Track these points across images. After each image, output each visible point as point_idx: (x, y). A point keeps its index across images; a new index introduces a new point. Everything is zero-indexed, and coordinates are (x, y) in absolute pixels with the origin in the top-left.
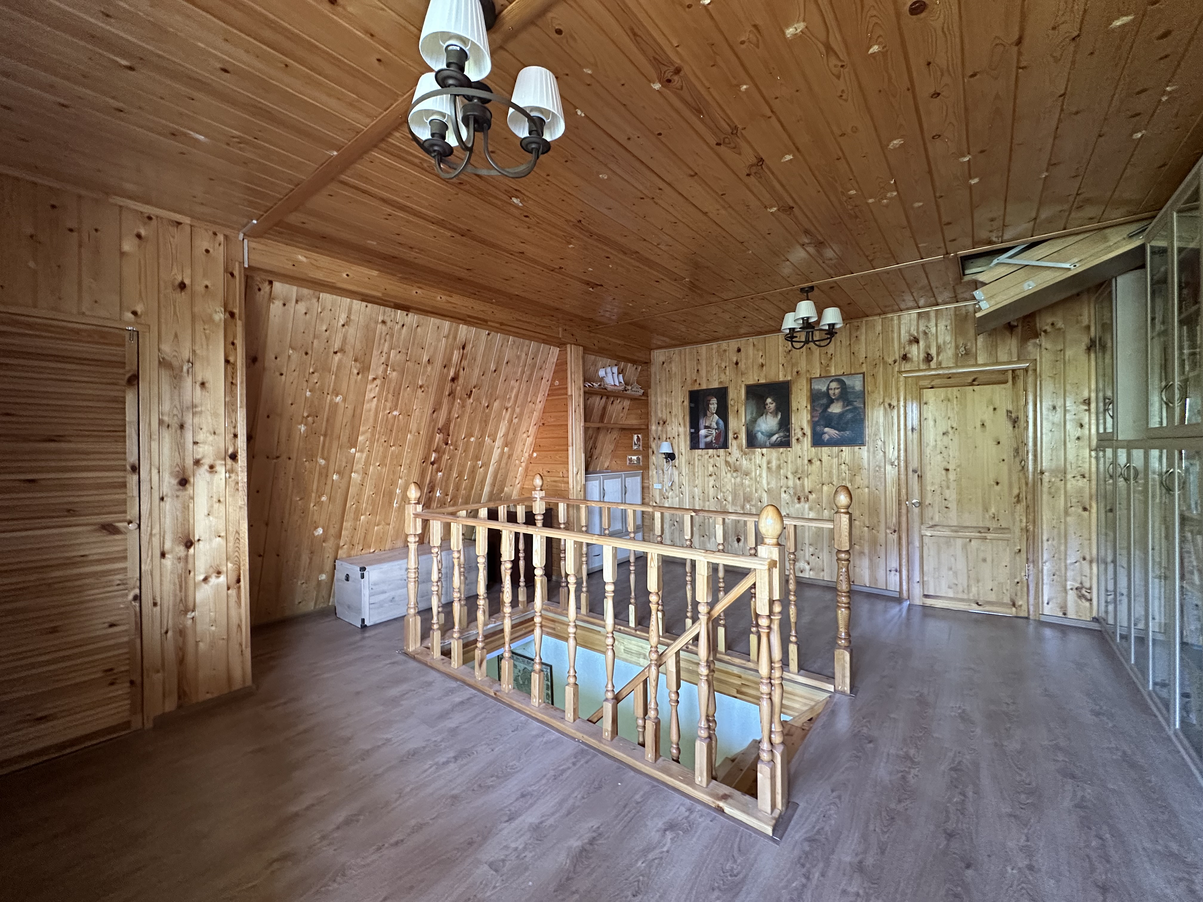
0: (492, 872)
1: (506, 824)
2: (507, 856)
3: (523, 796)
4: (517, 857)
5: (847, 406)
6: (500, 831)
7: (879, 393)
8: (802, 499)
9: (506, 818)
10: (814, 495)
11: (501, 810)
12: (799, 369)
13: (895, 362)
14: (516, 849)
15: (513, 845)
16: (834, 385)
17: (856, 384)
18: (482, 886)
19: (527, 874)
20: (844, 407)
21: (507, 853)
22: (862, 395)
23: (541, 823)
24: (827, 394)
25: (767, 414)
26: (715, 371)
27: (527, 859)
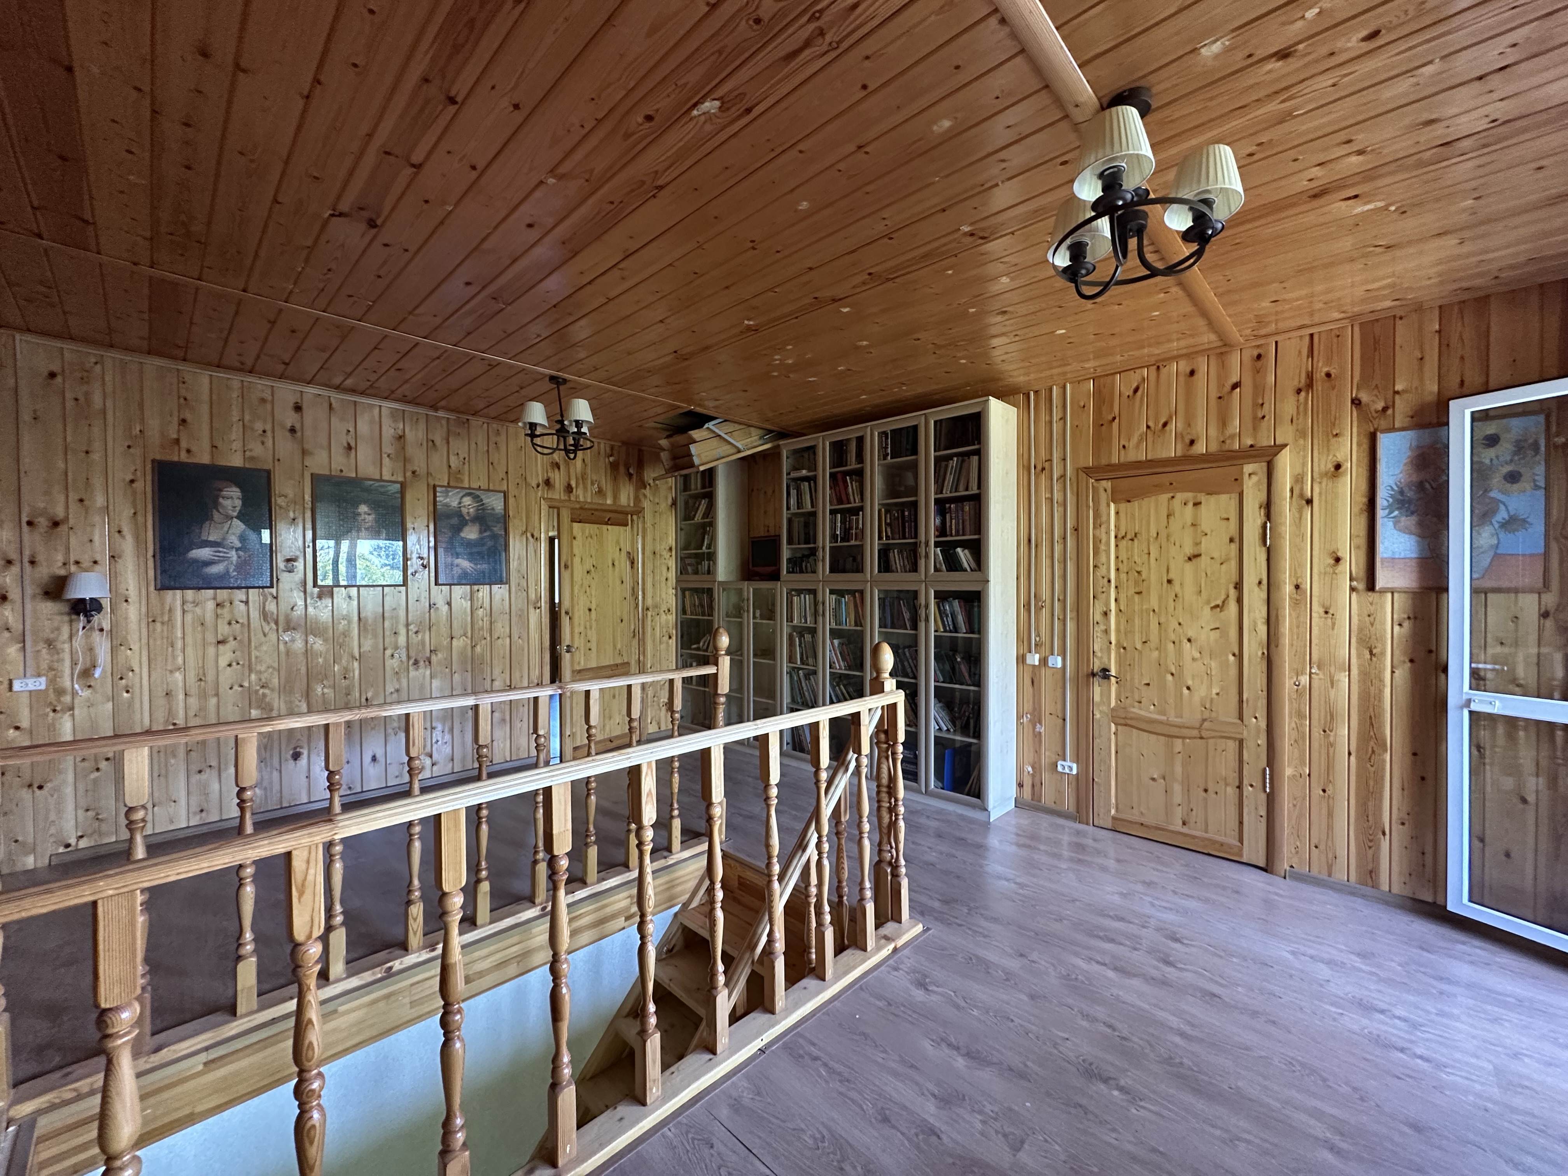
0: (1026, 1146)
1: (944, 1137)
2: (997, 1132)
3: (886, 1120)
4: (995, 1119)
5: (485, 531)
6: (957, 1143)
7: (521, 519)
8: (422, 663)
9: (934, 1139)
10: (440, 656)
11: (918, 1147)
12: (416, 468)
13: (538, 486)
14: (984, 1122)
15: (979, 1126)
16: (467, 501)
17: (496, 503)
18: (1048, 1155)
19: (1016, 1108)
20: (481, 532)
21: (993, 1132)
22: (505, 519)
23: (934, 1096)
24: (459, 514)
25: (359, 530)
26: (236, 433)
27: (996, 1109)
